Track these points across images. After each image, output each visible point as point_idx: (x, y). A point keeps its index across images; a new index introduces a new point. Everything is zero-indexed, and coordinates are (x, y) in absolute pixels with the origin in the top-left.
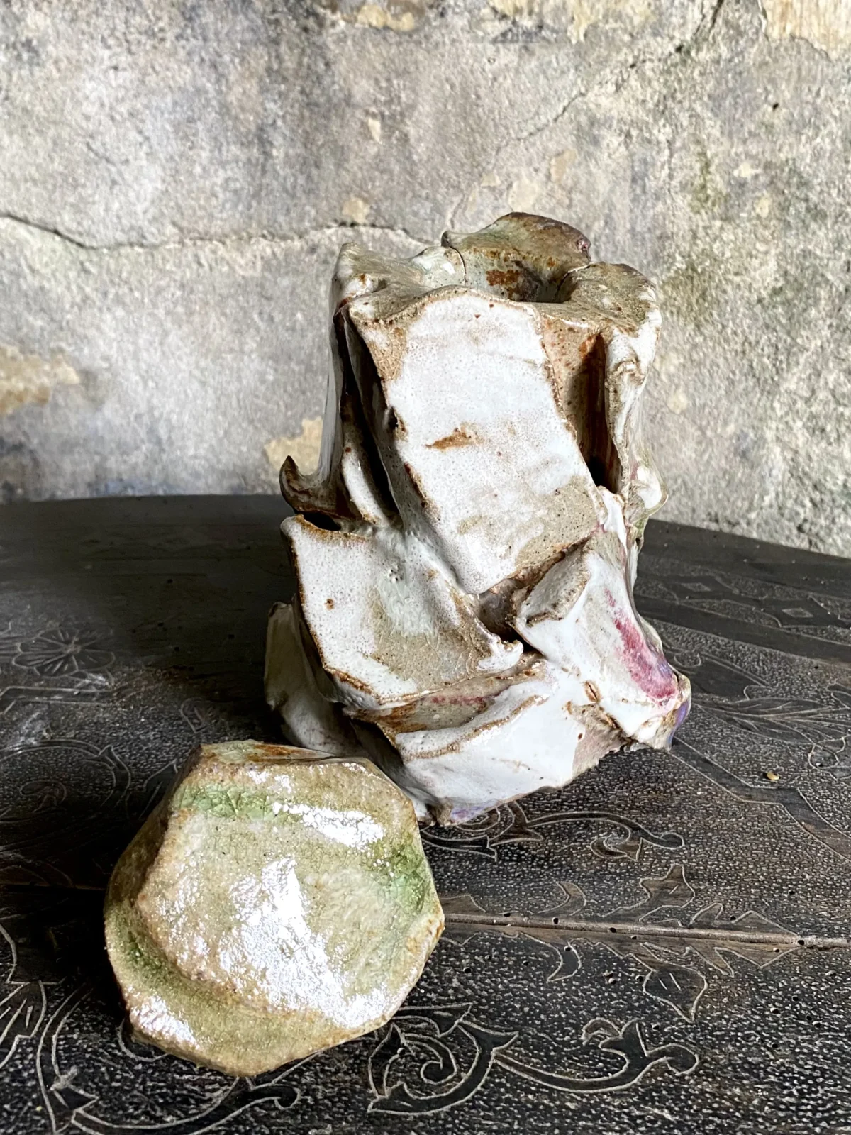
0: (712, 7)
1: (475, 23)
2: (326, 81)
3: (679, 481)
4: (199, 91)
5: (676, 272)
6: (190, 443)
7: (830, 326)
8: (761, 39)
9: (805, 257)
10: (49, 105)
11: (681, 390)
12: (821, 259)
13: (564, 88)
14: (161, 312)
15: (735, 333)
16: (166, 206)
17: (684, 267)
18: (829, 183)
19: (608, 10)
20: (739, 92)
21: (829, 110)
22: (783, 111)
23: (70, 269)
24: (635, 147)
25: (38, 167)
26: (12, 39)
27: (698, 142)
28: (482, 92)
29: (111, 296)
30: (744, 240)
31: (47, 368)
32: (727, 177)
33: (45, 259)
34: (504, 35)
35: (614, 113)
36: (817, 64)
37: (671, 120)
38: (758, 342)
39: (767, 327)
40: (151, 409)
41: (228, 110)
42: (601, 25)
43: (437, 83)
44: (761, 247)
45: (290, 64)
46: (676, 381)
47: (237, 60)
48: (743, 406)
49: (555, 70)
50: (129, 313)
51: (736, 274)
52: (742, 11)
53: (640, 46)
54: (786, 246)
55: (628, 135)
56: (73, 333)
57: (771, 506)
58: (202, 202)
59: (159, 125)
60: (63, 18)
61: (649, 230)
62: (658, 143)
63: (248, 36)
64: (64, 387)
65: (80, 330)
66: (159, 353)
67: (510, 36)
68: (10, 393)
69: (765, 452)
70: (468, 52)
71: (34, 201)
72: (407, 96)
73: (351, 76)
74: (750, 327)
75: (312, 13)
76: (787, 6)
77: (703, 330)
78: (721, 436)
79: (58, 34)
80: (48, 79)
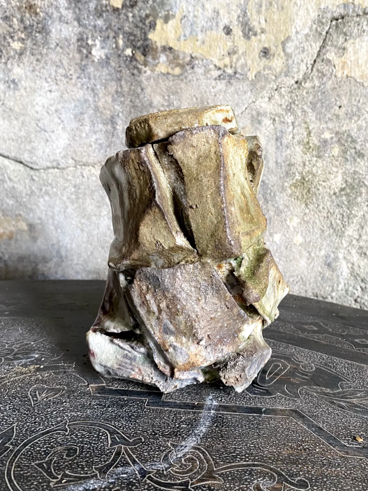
0: (311, 64)
1: (207, 71)
2: (142, 96)
3: (299, 277)
4: (86, 101)
5: (296, 180)
6: (75, 258)
8: (333, 78)
9: (355, 174)
10: (21, 107)
11: (299, 234)
12: (363, 175)
13: (246, 99)
14: (65, 198)
15: (323, 208)
16: (70, 151)
17: (300, 178)
19: (265, 65)
20: (323, 101)
21: (364, 108)
22: (343, 109)
23: (26, 179)
24: (277, 125)
25: (15, 134)
26: (7, 79)
27: (306, 123)
28: (209, 101)
29: (43, 191)
30: (327, 166)
31: (14, 223)
32: (318, 138)
33: (16, 174)
34: (219, 76)
35: (268, 110)
36: (358, 88)
37: (293, 113)
38: (334, 213)
39: (338, 205)
40: (59, 242)
41: (98, 109)
42: (262, 72)
43: (190, 97)
44: (335, 169)
45: (126, 89)
46: (297, 230)
47: (103, 88)
48: (328, 242)
49: (242, 91)
50: (50, 198)
51: (324, 181)
52: (325, 65)
53: (280, 81)
54: (346, 169)
55: (274, 120)
56: (26, 207)
57: (342, 290)
58: (85, 149)
59: (68, 115)
60: (29, 70)
61: (284, 161)
62: (288, 123)
63: (108, 77)
64: (21, 231)
65: (29, 206)
66: (63, 216)
67: (222, 77)
69: (338, 264)
70: (204, 84)
71: (12, 148)
72: (177, 103)
73: (153, 94)
74: (330, 206)
75: (135, 67)
76: (345, 63)
77: (309, 206)
78: (318, 256)
79: (26, 76)
80: (21, 96)
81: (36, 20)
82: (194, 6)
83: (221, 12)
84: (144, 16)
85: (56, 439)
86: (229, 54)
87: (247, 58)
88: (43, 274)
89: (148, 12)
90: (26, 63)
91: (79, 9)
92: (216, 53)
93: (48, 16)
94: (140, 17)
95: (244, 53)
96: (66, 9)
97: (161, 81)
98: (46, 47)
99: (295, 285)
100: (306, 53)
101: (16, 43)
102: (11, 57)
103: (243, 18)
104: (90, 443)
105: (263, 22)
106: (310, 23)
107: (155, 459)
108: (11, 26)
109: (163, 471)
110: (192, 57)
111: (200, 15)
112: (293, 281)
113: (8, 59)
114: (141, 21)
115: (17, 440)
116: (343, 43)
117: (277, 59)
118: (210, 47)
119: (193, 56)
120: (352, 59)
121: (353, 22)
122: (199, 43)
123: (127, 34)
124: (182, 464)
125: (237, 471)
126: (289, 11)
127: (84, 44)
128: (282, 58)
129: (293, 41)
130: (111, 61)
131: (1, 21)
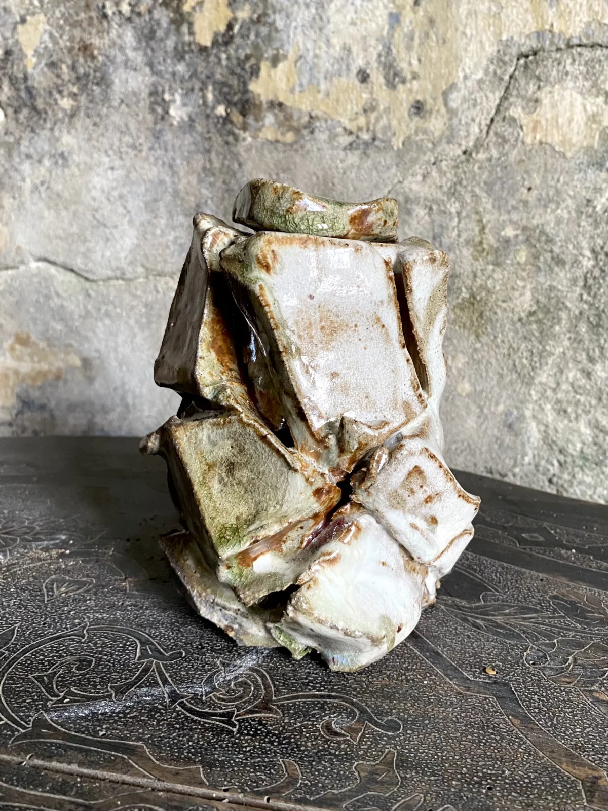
0: (487, 125)
1: (333, 137)
2: (239, 175)
3: (465, 444)
4: (162, 182)
5: (463, 299)
6: (146, 407)
7: (570, 338)
8: (520, 144)
9: (551, 290)
10: (72, 191)
11: (466, 379)
12: (562, 292)
13: (389, 178)
14: (132, 322)
15: (503, 341)
16: (139, 255)
17: (468, 296)
18: (567, 240)
19: (418, 127)
20: (505, 180)
21: (566, 191)
22: (534, 193)
23: (79, 294)
24: (435, 217)
25: (64, 230)
26: (53, 152)
27: (477, 213)
28: (336, 181)
29: (103, 311)
30: (509, 279)
31: (62, 356)
32: (497, 237)
33: (65, 288)
34: (351, 144)
35: (422, 194)
36: (557, 160)
37: (459, 198)
38: (519, 349)
39: (525, 338)
40: (123, 384)
41: (178, 194)
42: (413, 137)
43: (308, 176)
44: (520, 283)
45: (217, 165)
46: (463, 373)
47: (185, 163)
48: (509, 392)
49: (383, 167)
50: (113, 322)
51: (504, 301)
52: (507, 126)
53: (439, 150)
54: (538, 283)
55: (431, 209)
56: (79, 334)
57: (530, 464)
58: (160, 252)
59: (136, 203)
60: (83, 139)
62: (451, 213)
63: (192, 148)
64: (72, 369)
65: (83, 333)
66: (130, 348)
67: (354, 145)
68: (39, 372)
69: (525, 425)
71: (60, 250)
73: (255, 172)
74: (513, 338)
75: (231, 133)
76: (537, 122)
77: (481, 339)
78: (494, 413)
79: (80, 148)
80: (73, 175)
81: (92, 65)
82: (315, 41)
83: (354, 49)
84: (242, 56)
85: (67, 647)
86: (365, 111)
87: (391, 116)
88: (102, 430)
89: (248, 51)
90: (79, 129)
91: (153, 50)
92: (345, 110)
93: (110, 61)
94: (238, 59)
95: (387, 110)
96: (135, 49)
97: (266, 152)
98: (107, 105)
99: (459, 455)
100: (478, 108)
101: (65, 100)
102: (59, 120)
103: (386, 57)
104: (112, 655)
105: (415, 62)
106: (485, 62)
107: (194, 680)
108: (58, 76)
109: (202, 696)
110: (311, 117)
111: (323, 55)
112: (456, 449)
113: (55, 123)
114: (239, 65)
115: (17, 644)
116: (534, 93)
117: (436, 118)
118: (338, 101)
119: (313, 114)
120: (549, 116)
121: (550, 60)
122: (320, 96)
123: (218, 83)
124: (230, 689)
125: (304, 702)
126: (455, 46)
127: (159, 100)
128: (443, 116)
129: (459, 90)
130: (196, 125)
131: (46, 70)
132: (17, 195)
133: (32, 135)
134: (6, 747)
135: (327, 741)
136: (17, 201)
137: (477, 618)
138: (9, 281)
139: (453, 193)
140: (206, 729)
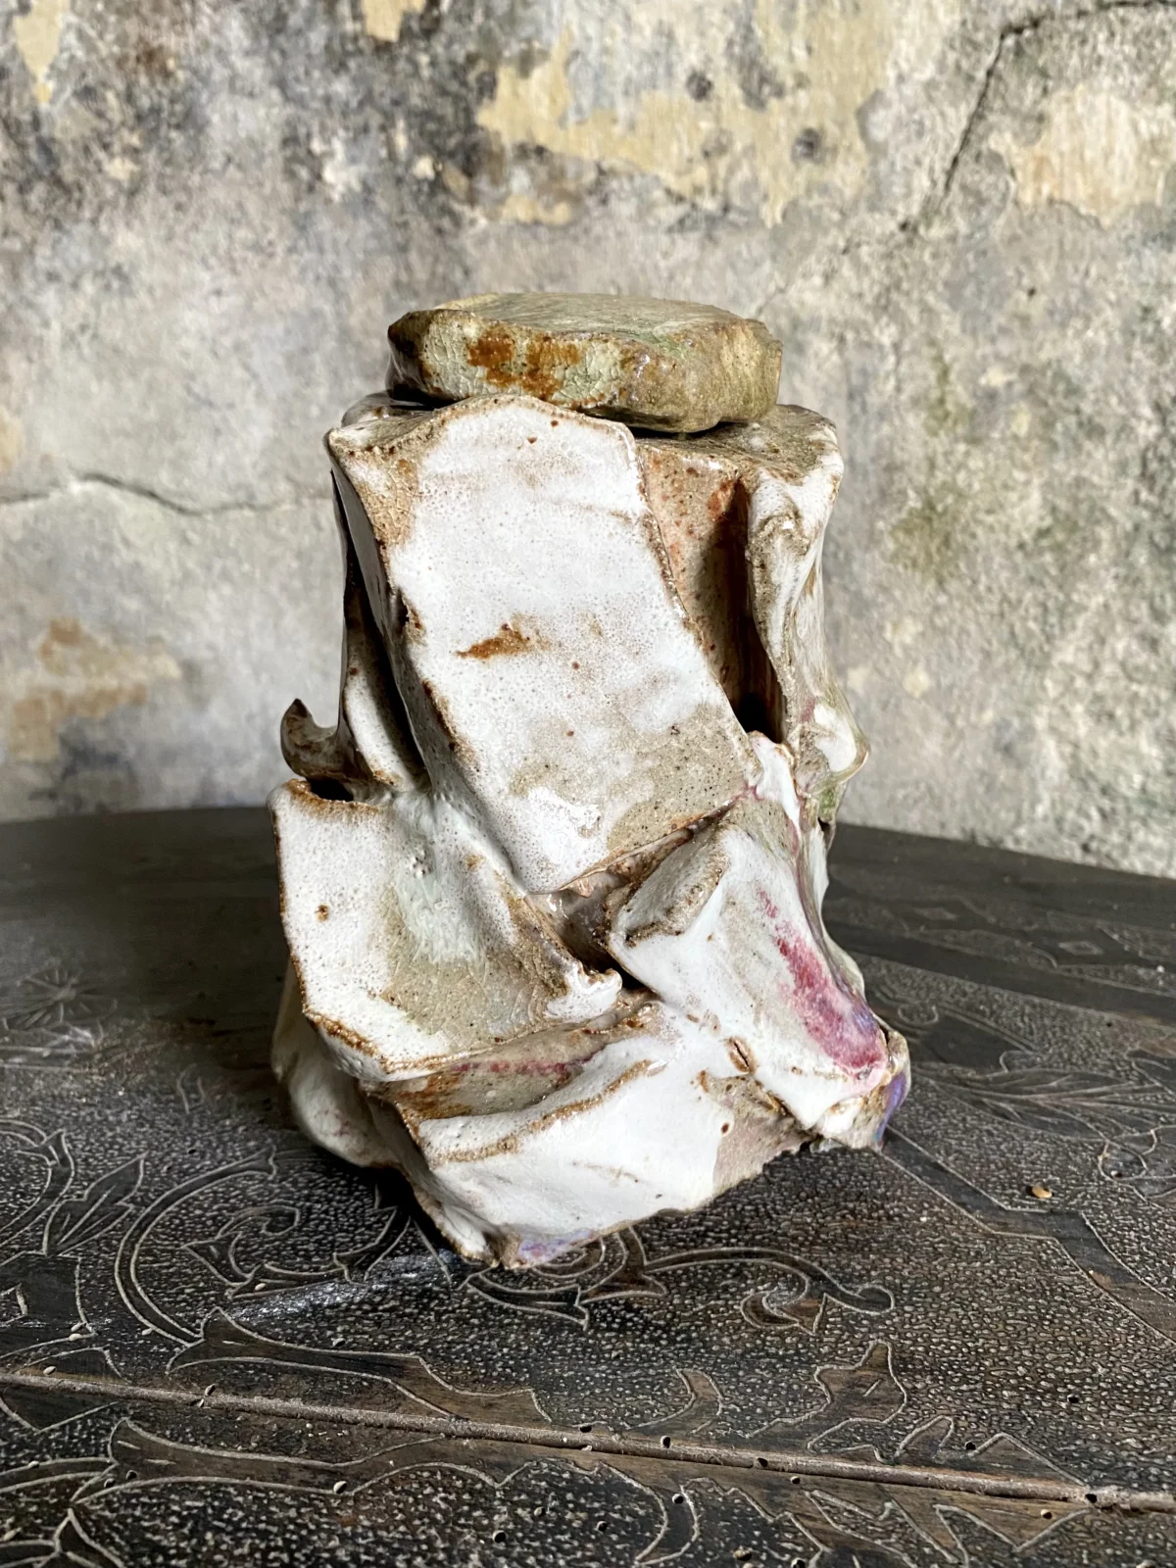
0: (945, 171)
1: (645, 208)
4: (316, 314)
5: (910, 512)
7: (1116, 577)
8: (1010, 206)
9: (1078, 487)
10: (143, 342)
11: (920, 666)
12: (1100, 488)
13: (758, 284)
14: (274, 589)
15: (990, 590)
16: (279, 458)
17: (919, 505)
18: (1107, 389)
19: (810, 182)
20: (983, 277)
21: (1103, 295)
22: (1041, 300)
23: (169, 540)
24: (851, 353)
25: (131, 417)
26: (101, 265)
27: (932, 343)
29: (217, 570)
30: (997, 468)
31: (144, 660)
32: (971, 388)
33: (140, 529)
34: (681, 222)
35: (824, 313)
36: (1084, 233)
37: (896, 316)
38: (1020, 601)
39: (1032, 580)
40: (265, 708)
41: (350, 335)
42: (803, 202)
43: (600, 286)
44: (1020, 476)
45: (421, 274)
46: (914, 654)
47: (359, 275)
48: (1004, 686)
49: (747, 262)
50: (238, 590)
51: (989, 512)
52: (984, 172)
53: (854, 225)
54: (1052, 472)
55: (842, 339)
56: (174, 616)
57: (1045, 818)
59: (269, 358)
60: (158, 237)
61: (873, 459)
62: (881, 347)
63: (372, 244)
64: (164, 682)
65: (180, 614)
66: (274, 639)
67: (688, 222)
68: (101, 693)
69: (1035, 746)
71: (127, 457)
73: (495, 285)
74: (1009, 582)
75: (446, 211)
76: (1042, 161)
77: (947, 587)
78: (975, 727)
79: (152, 256)
80: (142, 310)
81: (166, 91)
82: (602, 20)
83: (681, 33)
84: (461, 59)
85: (244, 1190)
86: (706, 154)
87: (758, 162)
89: (472, 47)
90: (148, 218)
91: (283, 53)
92: (667, 155)
93: (200, 79)
94: (452, 63)
95: (750, 150)
96: (248, 54)
97: (516, 245)
98: (200, 168)
99: (910, 810)
100: (927, 139)
101: (117, 161)
102: (107, 202)
103: (743, 46)
105: (800, 53)
106: (937, 46)
108: (100, 115)
110: (601, 172)
111: (621, 48)
113: (100, 209)
114: (455, 75)
115: (148, 1191)
116: (1036, 103)
117: (846, 163)
118: (652, 137)
119: (605, 165)
120: (1065, 147)
121: (1066, 36)
122: (618, 130)
123: (416, 115)
125: (705, 1267)
126: (877, 16)
127: (302, 152)
128: (858, 158)
129: (888, 105)
130: (378, 198)
131: (74, 104)
132: (35, 356)
133: (57, 234)
134: (162, 1375)
135: (758, 1333)
136: (35, 368)
137: (1001, 1099)
138: (31, 522)
139: (883, 306)
140: (529, 1324)
